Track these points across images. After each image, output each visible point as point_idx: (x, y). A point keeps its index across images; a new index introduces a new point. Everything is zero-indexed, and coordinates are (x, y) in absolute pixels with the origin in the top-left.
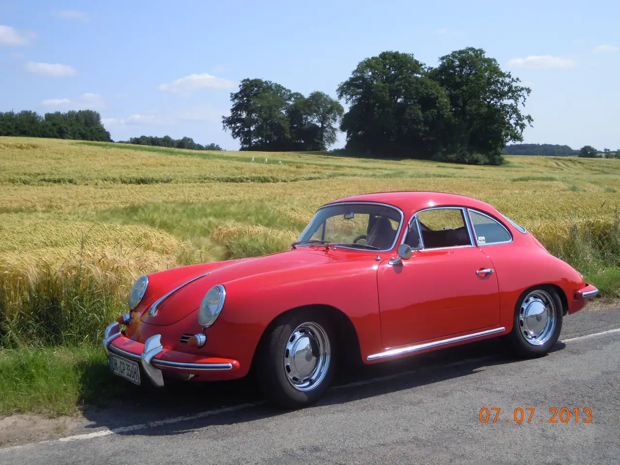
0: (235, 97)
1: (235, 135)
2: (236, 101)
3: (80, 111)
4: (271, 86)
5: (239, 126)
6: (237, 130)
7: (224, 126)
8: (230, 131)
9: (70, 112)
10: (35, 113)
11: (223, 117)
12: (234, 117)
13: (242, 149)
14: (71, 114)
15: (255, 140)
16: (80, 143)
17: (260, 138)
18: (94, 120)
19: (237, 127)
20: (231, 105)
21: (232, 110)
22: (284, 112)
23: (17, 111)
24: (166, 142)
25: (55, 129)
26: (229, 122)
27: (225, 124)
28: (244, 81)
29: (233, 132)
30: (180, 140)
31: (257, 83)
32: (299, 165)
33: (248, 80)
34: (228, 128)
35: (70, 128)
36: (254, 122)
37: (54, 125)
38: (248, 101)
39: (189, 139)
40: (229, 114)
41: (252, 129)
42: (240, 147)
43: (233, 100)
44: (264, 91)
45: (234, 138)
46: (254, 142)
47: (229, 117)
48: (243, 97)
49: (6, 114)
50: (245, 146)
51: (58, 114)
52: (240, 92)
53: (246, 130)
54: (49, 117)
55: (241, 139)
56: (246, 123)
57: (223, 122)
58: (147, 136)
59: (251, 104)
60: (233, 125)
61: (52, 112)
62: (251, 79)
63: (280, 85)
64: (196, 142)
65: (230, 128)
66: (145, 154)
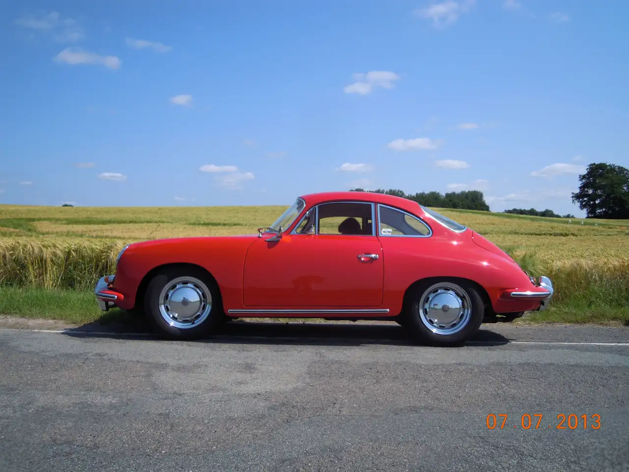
0: (583, 177)
1: (582, 207)
2: (584, 181)
3: (469, 191)
4: (614, 168)
5: (586, 200)
6: (584, 203)
7: (573, 200)
8: (578, 204)
9: (462, 192)
10: (438, 193)
11: (573, 193)
12: (582, 193)
13: (588, 217)
14: (463, 193)
15: (599, 211)
16: (444, 210)
17: (604, 209)
18: (479, 197)
19: (585, 201)
20: (579, 184)
21: (580, 188)
22: (625, 188)
23: (427, 192)
24: (532, 212)
25: (451, 203)
26: (577, 197)
27: (574, 199)
28: (591, 165)
29: (581, 205)
30: (542, 212)
31: (602, 166)
32: (611, 226)
33: (594, 164)
34: (576, 201)
35: (460, 203)
36: (600, 196)
37: (450, 201)
38: (594, 180)
39: (550, 211)
40: (577, 191)
41: (597, 202)
42: (586, 216)
43: (581, 180)
44: (607, 172)
45: (581, 209)
46: (598, 212)
47: (578, 193)
48: (589, 178)
49: (420, 194)
50: (590, 215)
51: (454, 193)
52: (587, 174)
53: (592, 203)
54: (448, 195)
55: (587, 210)
56: (592, 197)
57: (572, 197)
58: (518, 209)
59: (596, 183)
60: (581, 200)
61: (450, 192)
62: (596, 163)
63: (622, 167)
64: (555, 213)
65: (578, 201)
66: (516, 221)
